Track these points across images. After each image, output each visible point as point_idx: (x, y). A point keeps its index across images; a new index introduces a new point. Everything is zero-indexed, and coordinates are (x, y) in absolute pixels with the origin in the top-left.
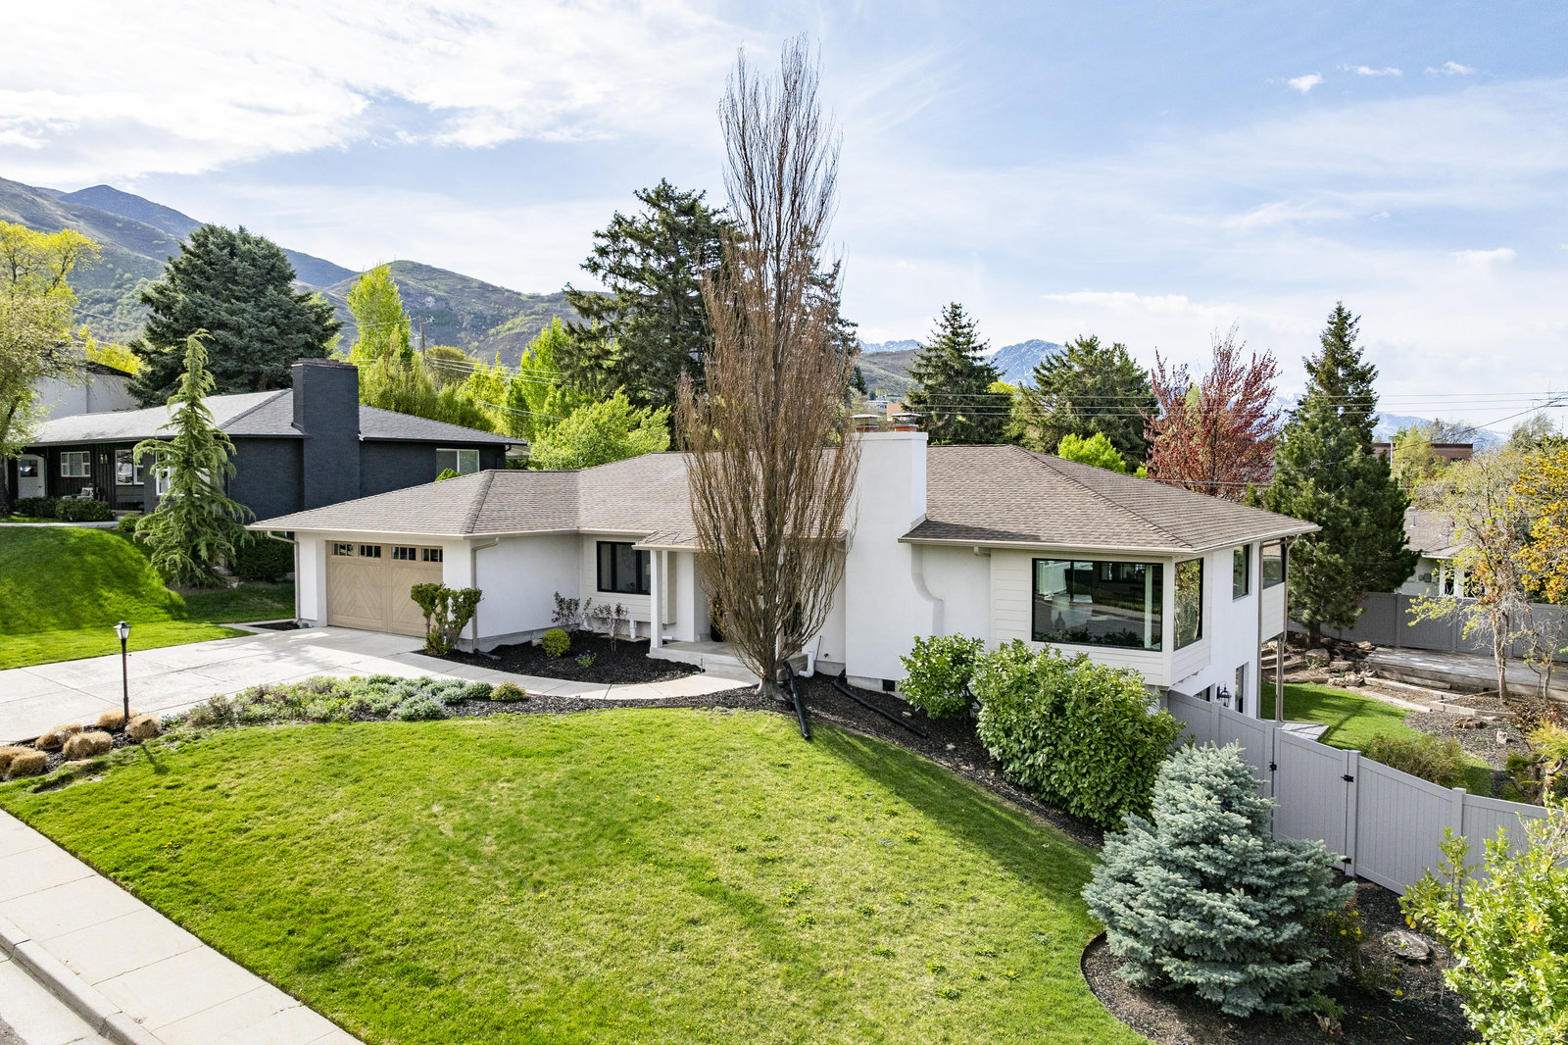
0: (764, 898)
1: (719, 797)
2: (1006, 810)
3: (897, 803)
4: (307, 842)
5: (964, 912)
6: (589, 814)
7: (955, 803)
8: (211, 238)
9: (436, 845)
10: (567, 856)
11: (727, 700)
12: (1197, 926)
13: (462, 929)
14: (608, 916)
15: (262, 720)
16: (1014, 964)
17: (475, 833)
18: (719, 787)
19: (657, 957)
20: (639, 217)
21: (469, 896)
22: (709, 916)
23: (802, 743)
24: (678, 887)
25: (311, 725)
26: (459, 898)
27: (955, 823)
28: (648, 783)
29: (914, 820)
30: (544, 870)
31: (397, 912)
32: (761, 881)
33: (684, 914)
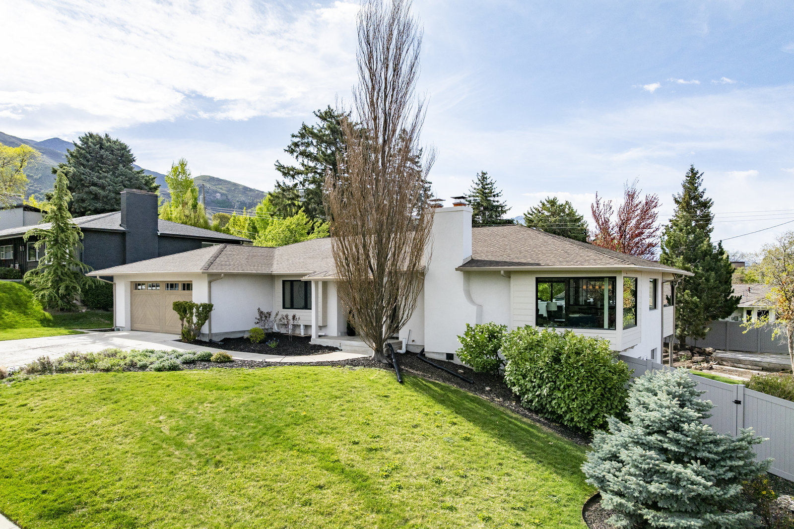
0: (369, 473)
1: (343, 413)
2: (524, 423)
3: (456, 418)
4: (74, 437)
5: (502, 482)
6: (259, 422)
7: (493, 418)
8: (90, 140)
9: (156, 438)
10: (240, 446)
11: (354, 363)
12: (667, 487)
13: (161, 490)
14: (262, 483)
15: (69, 370)
16: (538, 515)
17: (183, 432)
18: (344, 407)
19: (292, 510)
20: (316, 126)
21: (171, 470)
22: (330, 484)
23: (398, 385)
24: (312, 465)
25: (99, 373)
26: (163, 470)
27: (493, 429)
28: (300, 405)
29: (466, 427)
30: (224, 454)
31: (120, 479)
32: (367, 462)
33: (313, 482)
